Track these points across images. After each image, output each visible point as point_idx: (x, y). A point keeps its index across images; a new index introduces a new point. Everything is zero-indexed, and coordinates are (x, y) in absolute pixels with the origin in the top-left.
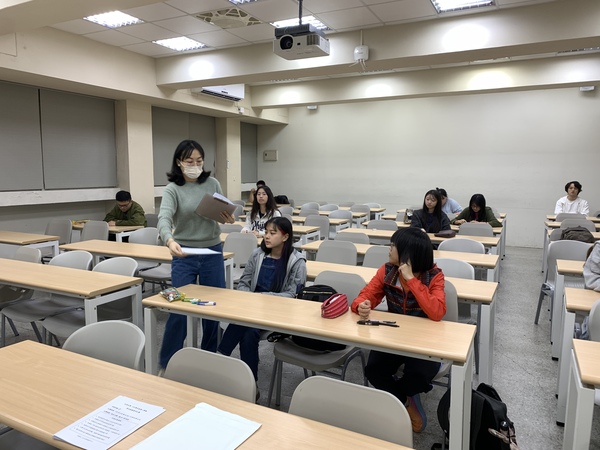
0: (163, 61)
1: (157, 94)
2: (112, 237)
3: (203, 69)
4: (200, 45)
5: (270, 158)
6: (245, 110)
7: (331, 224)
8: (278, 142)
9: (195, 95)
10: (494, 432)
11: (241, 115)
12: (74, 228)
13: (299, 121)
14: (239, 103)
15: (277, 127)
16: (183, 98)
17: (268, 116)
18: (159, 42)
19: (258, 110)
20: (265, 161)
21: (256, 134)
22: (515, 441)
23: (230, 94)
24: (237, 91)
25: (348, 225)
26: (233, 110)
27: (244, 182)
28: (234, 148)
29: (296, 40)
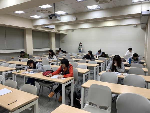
0: (33, 20)
1: (33, 28)
2: (20, 60)
3: (42, 22)
4: (40, 17)
5: (63, 42)
6: (55, 31)
7: (71, 58)
8: (65, 38)
9: (42, 28)
10: (77, 99)
11: (54, 32)
12: (12, 58)
13: (70, 33)
14: (54, 29)
15: (64, 35)
16: (39, 29)
17: (61, 32)
18: (31, 16)
19: (59, 31)
20: (62, 43)
21: (59, 37)
22: (81, 101)
23: (51, 27)
24: (53, 27)
25: (76, 58)
26: (52, 31)
27: (56, 48)
28: (53, 40)
29: (52, 17)
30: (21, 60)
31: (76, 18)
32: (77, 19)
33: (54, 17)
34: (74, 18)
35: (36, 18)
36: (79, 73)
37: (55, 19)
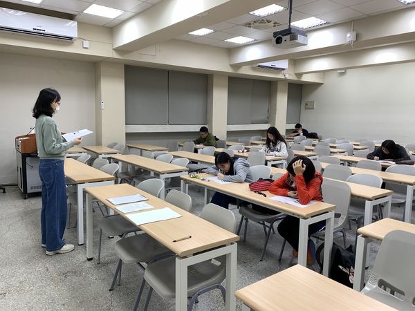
0: (233, 50)
1: (230, 70)
3: (255, 53)
4: (251, 40)
5: (310, 107)
6: (289, 75)
7: (331, 152)
8: (315, 96)
9: (254, 69)
10: (341, 267)
11: (286, 79)
12: (179, 146)
13: (332, 82)
14: (284, 71)
15: (314, 86)
16: (246, 71)
17: (306, 78)
18: (228, 40)
19: (300, 75)
20: (306, 109)
21: (300, 91)
22: (353, 275)
23: (277, 66)
24: (283, 64)
25: (346, 153)
26: (280, 76)
27: (288, 122)
28: (282, 101)
29: (284, 38)
30: (199, 151)
31: (355, 33)
32: (357, 36)
33: (288, 37)
34: (348, 35)
35: (241, 43)
36: (353, 196)
37: (292, 42)
